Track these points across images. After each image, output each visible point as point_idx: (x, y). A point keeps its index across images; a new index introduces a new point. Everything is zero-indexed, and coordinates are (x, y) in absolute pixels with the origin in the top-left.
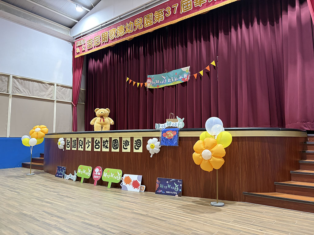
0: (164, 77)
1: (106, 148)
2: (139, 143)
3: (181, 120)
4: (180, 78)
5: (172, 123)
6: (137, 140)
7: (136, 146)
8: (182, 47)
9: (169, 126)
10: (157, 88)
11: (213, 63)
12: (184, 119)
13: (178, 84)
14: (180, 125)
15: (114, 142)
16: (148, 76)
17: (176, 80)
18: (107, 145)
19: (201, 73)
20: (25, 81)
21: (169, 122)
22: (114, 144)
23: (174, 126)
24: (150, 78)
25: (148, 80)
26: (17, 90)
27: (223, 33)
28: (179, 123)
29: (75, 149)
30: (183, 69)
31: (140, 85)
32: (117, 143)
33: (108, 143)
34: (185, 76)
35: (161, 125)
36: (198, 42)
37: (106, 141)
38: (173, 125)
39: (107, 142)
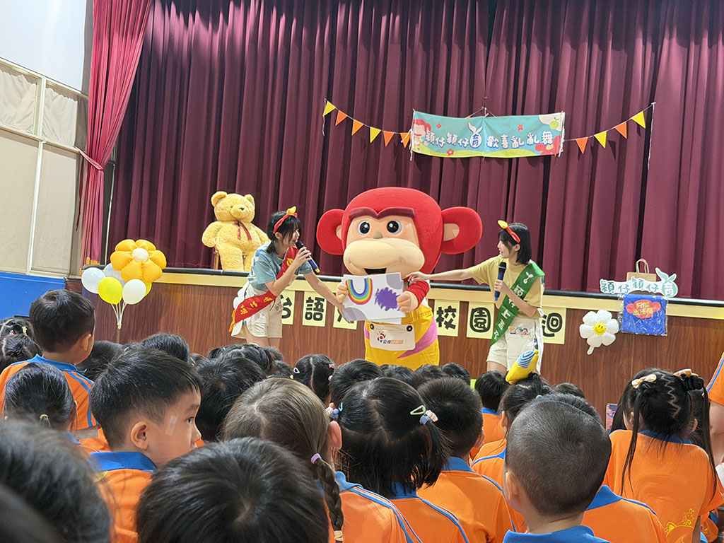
0: (473, 129)
1: (447, 328)
2: (555, 323)
3: (668, 279)
4: (531, 141)
5: (646, 283)
6: (551, 315)
7: (546, 328)
8: (542, 49)
9: (638, 289)
10: (445, 155)
11: (639, 118)
12: (675, 276)
13: (518, 158)
14: (666, 290)
15: (476, 313)
16: (416, 115)
17: (516, 144)
18: (451, 320)
19: (602, 137)
21: (638, 280)
22: (476, 320)
23: (653, 290)
24: (422, 122)
25: (415, 125)
27: (674, 40)
28: (664, 286)
29: (322, 323)
30: (544, 118)
31: (380, 136)
32: (486, 318)
33: (454, 316)
34: (548, 139)
35: (616, 284)
36: (596, 47)
37: (446, 311)
38: (648, 287)
39: (450, 314)
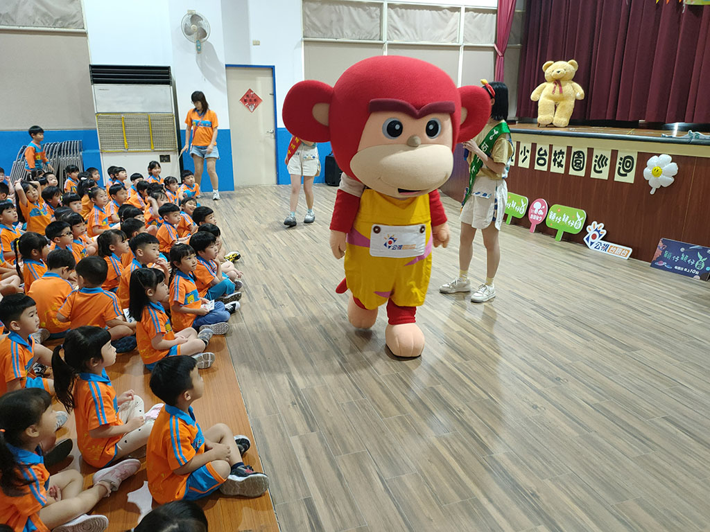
1: (558, 167)
2: (628, 164)
6: (626, 158)
7: (621, 169)
15: (576, 156)
18: (561, 161)
20: (409, 10)
22: (576, 160)
26: (396, 33)
32: (582, 160)
33: (563, 158)
37: (559, 153)
39: (561, 156)
